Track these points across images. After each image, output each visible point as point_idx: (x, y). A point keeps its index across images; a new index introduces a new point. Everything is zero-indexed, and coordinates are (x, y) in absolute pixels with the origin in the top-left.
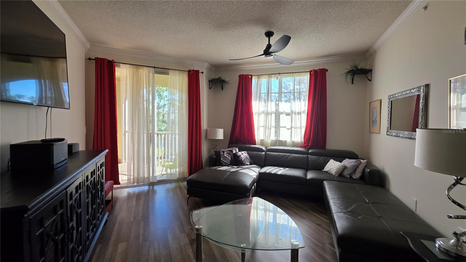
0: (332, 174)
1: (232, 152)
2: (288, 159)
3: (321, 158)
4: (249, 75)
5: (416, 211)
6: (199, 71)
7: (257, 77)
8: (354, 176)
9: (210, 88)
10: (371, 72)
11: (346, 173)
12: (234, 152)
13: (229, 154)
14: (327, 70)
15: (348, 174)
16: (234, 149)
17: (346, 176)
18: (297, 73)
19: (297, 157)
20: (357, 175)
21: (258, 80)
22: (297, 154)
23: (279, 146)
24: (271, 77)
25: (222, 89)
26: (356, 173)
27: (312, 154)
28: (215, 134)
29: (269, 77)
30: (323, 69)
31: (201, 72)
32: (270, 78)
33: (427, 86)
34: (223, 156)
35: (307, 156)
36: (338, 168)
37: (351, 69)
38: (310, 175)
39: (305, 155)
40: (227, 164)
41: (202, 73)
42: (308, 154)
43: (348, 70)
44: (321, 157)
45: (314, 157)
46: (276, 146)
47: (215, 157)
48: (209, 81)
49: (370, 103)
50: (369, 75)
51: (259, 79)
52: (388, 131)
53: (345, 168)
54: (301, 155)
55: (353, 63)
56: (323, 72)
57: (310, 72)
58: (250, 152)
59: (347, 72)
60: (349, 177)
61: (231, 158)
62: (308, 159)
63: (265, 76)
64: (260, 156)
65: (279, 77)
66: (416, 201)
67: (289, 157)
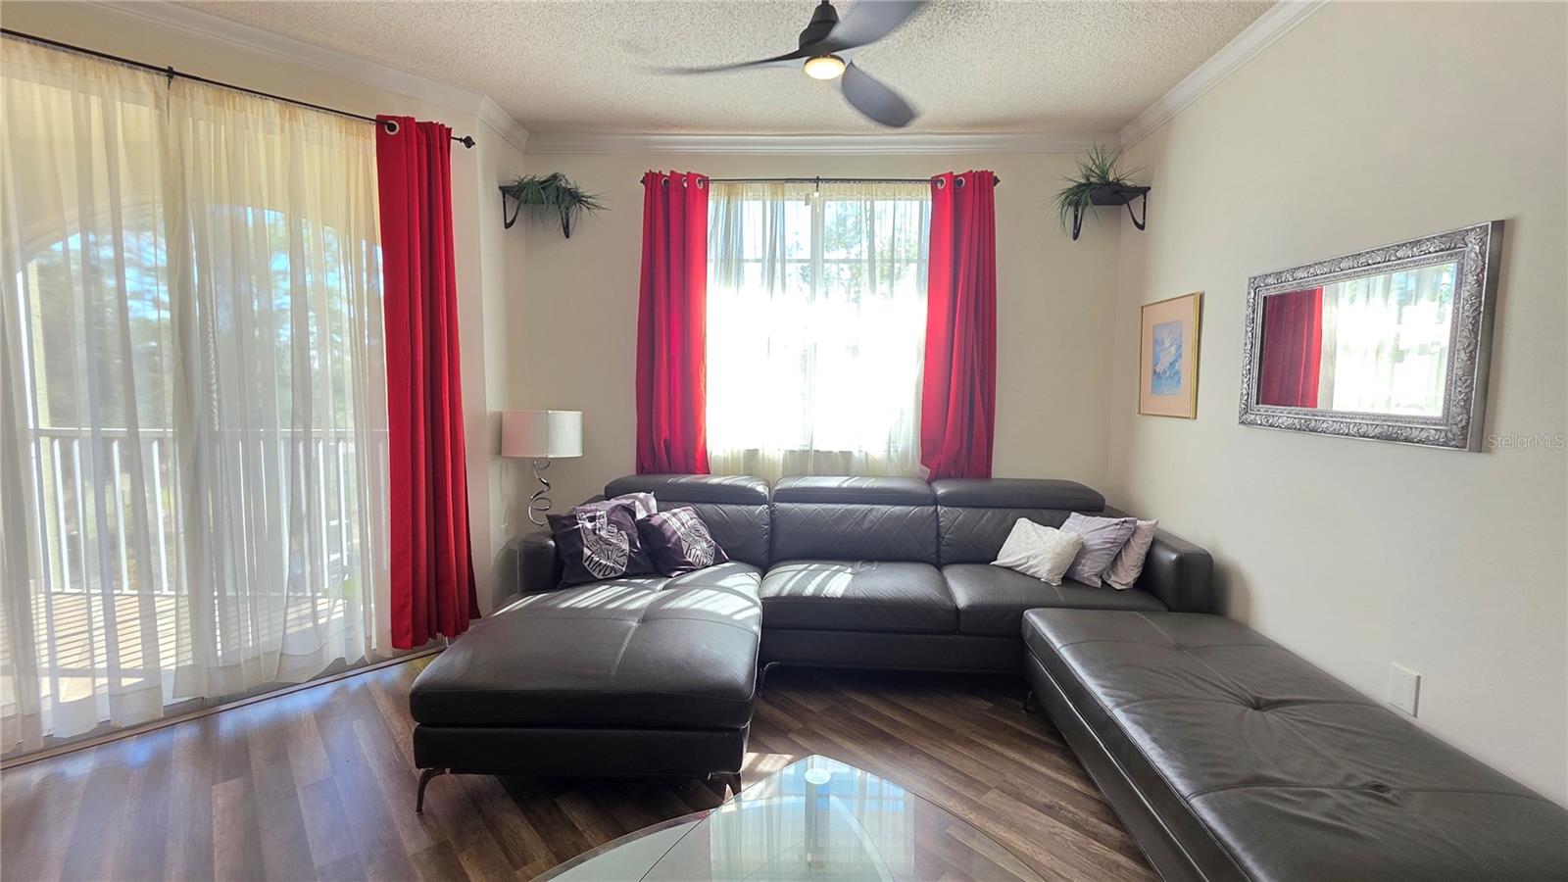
0: (1038, 575)
1: (633, 514)
2: (865, 526)
3: (985, 514)
4: (698, 175)
5: (1415, 716)
6: (449, 130)
7: (724, 188)
8: (1113, 578)
9: (508, 226)
10: (1142, 196)
11: (1088, 571)
12: (641, 515)
13: (620, 526)
14: (996, 181)
15: (1096, 575)
16: (637, 503)
17: (1087, 582)
18: (884, 184)
19: (899, 517)
20: (1125, 576)
21: (728, 202)
22: (897, 505)
23: (817, 474)
24: (783, 195)
25: (567, 236)
26: (1120, 569)
27: (949, 501)
28: (545, 433)
29: (774, 194)
30: (982, 171)
31: (461, 140)
32: (780, 197)
33: (1499, 226)
34: (592, 538)
35: (933, 508)
36: (1058, 554)
37: (1083, 181)
38: (962, 590)
39: (926, 508)
40: (613, 575)
41: (468, 142)
42: (936, 501)
43: (1072, 185)
44: (983, 511)
45: (960, 514)
46: (803, 474)
47: (552, 543)
48: (505, 190)
49: (1142, 308)
50: (1136, 204)
51: (733, 198)
52: (1246, 410)
53: (1082, 551)
54: (911, 508)
55: (1094, 156)
56: (984, 182)
57: (934, 181)
58: (708, 508)
59: (1069, 190)
60: (1099, 584)
61: (632, 544)
62: (938, 522)
63: (755, 185)
64: (750, 524)
65: (816, 195)
66: (1419, 678)
67: (868, 519)
